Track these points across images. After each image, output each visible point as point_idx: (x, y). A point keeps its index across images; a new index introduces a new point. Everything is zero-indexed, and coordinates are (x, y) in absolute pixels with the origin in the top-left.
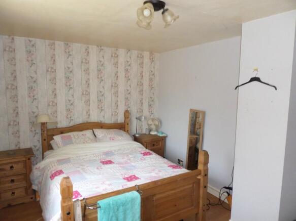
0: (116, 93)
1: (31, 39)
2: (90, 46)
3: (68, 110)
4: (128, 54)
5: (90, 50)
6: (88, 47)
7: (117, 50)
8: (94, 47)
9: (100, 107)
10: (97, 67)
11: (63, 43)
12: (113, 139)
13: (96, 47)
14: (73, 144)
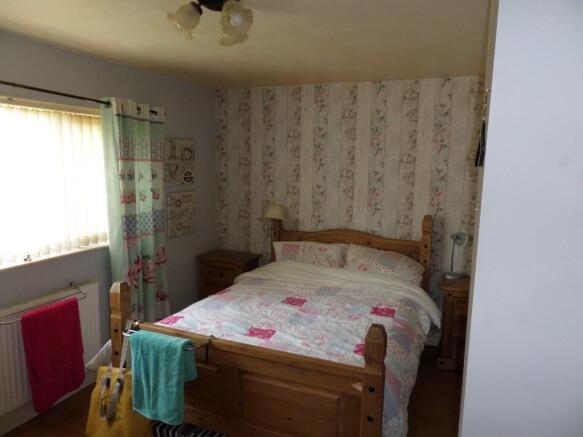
0: (410, 177)
1: (270, 88)
2: (359, 85)
3: (316, 203)
4: (445, 88)
5: (360, 91)
6: (356, 87)
7: (416, 82)
8: (367, 83)
9: (373, 202)
10: (372, 123)
11: (313, 86)
12: (365, 269)
13: (370, 83)
14: (295, 260)
